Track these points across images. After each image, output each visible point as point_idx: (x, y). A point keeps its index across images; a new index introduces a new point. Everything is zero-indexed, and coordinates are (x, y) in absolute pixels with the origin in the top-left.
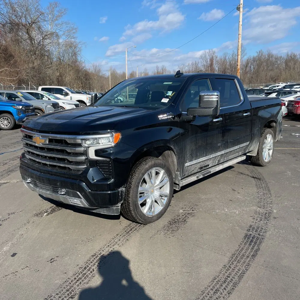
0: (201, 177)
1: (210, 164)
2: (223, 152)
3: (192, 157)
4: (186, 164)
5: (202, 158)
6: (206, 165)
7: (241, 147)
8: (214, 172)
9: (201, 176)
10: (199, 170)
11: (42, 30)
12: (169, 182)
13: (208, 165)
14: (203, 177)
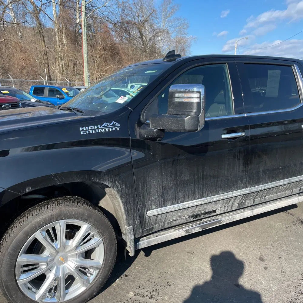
0: (198, 230)
1: (219, 209)
2: (246, 191)
3: (164, 199)
4: (149, 212)
5: (190, 202)
6: (207, 211)
7: (293, 181)
8: (230, 222)
9: (198, 228)
10: (191, 219)
11: (154, 27)
12: (102, 245)
13: (215, 211)
14: (201, 230)
